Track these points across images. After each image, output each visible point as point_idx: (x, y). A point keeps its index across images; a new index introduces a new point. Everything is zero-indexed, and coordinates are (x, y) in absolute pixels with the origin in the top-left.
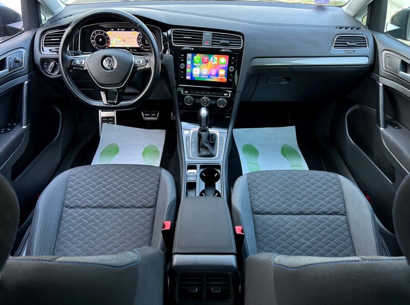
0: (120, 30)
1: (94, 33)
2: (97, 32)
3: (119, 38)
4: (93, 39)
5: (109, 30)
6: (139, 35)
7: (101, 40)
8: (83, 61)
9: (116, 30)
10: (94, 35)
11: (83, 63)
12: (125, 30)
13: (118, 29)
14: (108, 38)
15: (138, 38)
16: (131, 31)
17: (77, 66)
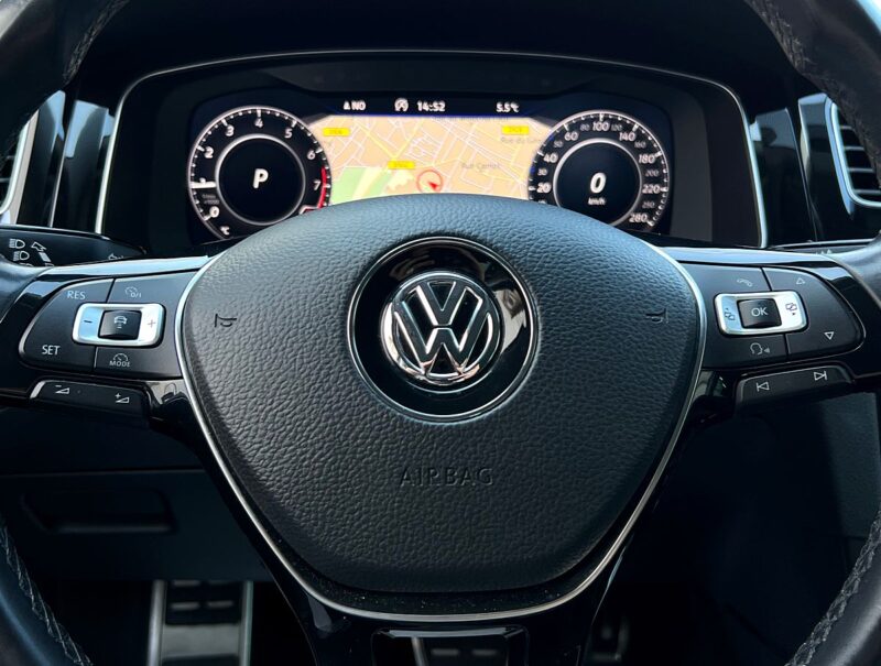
0: (413, 111)
1: (222, 129)
2: (244, 124)
3: (399, 165)
4: (205, 169)
5: (331, 105)
6: (548, 147)
7: (261, 176)
8: (151, 316)
9: (380, 106)
10: (218, 139)
11: (147, 334)
12: (449, 112)
13: (402, 104)
14: (319, 168)
15: (539, 162)
16: (492, 113)
17: (81, 364)
